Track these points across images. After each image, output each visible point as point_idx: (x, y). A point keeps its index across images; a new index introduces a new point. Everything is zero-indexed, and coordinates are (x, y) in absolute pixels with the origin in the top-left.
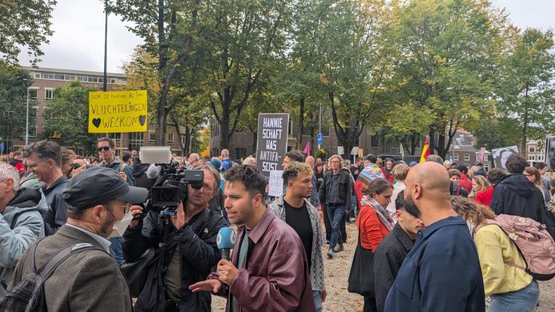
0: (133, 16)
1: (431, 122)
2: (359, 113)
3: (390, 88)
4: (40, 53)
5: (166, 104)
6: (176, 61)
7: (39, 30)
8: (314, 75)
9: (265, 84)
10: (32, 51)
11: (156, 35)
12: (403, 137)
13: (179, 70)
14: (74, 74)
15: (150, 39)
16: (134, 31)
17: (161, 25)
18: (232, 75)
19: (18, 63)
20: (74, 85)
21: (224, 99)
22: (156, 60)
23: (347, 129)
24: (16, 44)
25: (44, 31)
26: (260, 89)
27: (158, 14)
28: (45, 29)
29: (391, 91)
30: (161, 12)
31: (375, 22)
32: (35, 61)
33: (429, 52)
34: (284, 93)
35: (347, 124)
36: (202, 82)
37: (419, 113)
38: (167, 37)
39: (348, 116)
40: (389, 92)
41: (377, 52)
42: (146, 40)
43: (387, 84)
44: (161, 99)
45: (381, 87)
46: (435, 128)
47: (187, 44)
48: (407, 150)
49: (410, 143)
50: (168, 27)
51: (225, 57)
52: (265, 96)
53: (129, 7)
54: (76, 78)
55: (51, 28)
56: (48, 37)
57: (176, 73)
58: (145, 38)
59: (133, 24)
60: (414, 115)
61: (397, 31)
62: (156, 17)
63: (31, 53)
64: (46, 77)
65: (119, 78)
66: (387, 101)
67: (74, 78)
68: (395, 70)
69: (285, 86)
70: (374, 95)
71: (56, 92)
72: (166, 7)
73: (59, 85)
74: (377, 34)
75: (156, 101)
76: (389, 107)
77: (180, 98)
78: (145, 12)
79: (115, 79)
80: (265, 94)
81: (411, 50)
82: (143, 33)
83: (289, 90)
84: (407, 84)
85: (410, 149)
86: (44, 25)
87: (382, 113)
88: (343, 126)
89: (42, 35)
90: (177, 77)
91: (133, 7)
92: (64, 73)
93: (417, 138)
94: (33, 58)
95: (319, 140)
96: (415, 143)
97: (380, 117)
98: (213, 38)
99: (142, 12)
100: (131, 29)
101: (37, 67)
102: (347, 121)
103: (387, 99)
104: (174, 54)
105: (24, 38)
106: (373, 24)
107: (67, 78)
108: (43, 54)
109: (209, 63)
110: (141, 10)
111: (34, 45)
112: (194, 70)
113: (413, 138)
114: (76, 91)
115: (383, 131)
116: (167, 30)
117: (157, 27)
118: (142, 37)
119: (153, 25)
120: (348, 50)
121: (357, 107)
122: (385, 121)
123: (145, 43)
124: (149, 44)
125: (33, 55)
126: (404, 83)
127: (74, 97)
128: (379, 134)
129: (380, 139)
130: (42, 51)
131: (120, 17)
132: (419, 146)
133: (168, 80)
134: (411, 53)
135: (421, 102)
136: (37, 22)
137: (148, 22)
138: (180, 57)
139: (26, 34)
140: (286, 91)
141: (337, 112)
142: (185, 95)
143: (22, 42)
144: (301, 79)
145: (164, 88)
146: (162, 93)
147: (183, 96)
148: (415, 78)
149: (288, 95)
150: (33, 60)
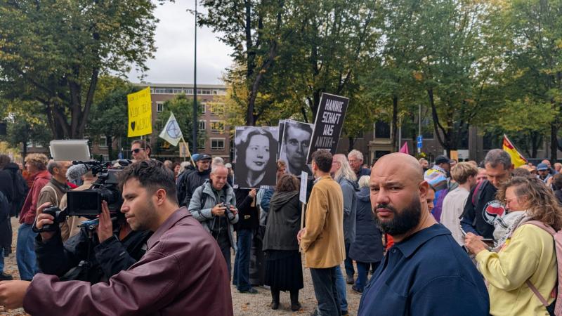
0: (223, 27)
1: (551, 118)
2: (463, 112)
3: (501, 81)
4: (146, 69)
5: (254, 111)
6: (263, 67)
7: (146, 47)
8: (406, 72)
9: (357, 86)
10: (139, 68)
11: (244, 43)
12: (522, 137)
13: (264, 76)
14: (181, 88)
15: (239, 48)
16: (224, 41)
17: (248, 32)
18: (321, 79)
19: (128, 79)
20: (180, 98)
21: (313, 103)
22: (244, 68)
23: (449, 130)
24: (127, 63)
25: (149, 49)
26: (351, 91)
27: (245, 22)
28: (150, 46)
29: (503, 85)
30: (248, 20)
31: (481, 9)
32: (142, 77)
33: (548, 37)
34: (373, 93)
35: (449, 124)
36: (288, 88)
37: (537, 108)
38: (254, 44)
39: (450, 115)
40: (500, 87)
41: (482, 42)
42: (235, 49)
43: (497, 77)
44: (249, 106)
45: (490, 81)
46: (557, 125)
47: (272, 49)
48: (527, 152)
49: (531, 145)
50: (256, 33)
51: (313, 60)
52: (357, 98)
53: (219, 18)
54: (183, 91)
55: (155, 45)
56: (153, 54)
57: (263, 79)
58: (234, 47)
59: (222, 34)
60: (530, 110)
61: (507, 16)
62: (243, 25)
63: (137, 70)
64: (157, 92)
65: (221, 89)
66: (497, 97)
67: (180, 91)
68: (506, 61)
69: (374, 86)
70: (481, 91)
71: (166, 105)
72: (253, 15)
73: (168, 98)
74: (484, 22)
75: (244, 108)
76: (499, 104)
77: (268, 104)
78: (234, 21)
79: (217, 91)
80: (357, 96)
81: (527, 37)
82: (232, 41)
83: (379, 89)
84: (523, 76)
85: (531, 151)
86: (149, 43)
87: (490, 111)
88: (446, 127)
89: (147, 51)
90: (263, 84)
91: (223, 17)
92: (172, 88)
93: (539, 138)
94: (140, 74)
95: (419, 143)
96: (537, 144)
97: (488, 115)
98: (299, 41)
99: (230, 21)
100: (221, 39)
101: (145, 83)
102: (449, 121)
103: (496, 95)
104: (259, 60)
105: (132, 56)
106: (479, 12)
107: (175, 92)
108: (148, 69)
109: (296, 67)
110: (229, 19)
111: (140, 62)
112: (281, 76)
113: (534, 139)
114: (181, 103)
115: (497, 131)
116: (254, 36)
117: (245, 35)
118: (232, 46)
119: (242, 33)
120: (445, 41)
121: (460, 105)
122: (496, 120)
123: (234, 51)
124: (238, 52)
125: (140, 72)
126: (519, 76)
127: (180, 109)
128: (493, 134)
129: (493, 140)
130: (148, 67)
131: (212, 28)
132: (542, 148)
133: (254, 87)
134: (527, 41)
135: (540, 96)
136: (143, 41)
137: (236, 31)
138: (265, 63)
139: (134, 52)
140: (376, 90)
141: (438, 111)
142: (272, 102)
143: (130, 60)
144: (392, 77)
145: (251, 95)
146: (249, 100)
147: (271, 103)
148: (533, 69)
149: (378, 95)
150: (140, 76)
